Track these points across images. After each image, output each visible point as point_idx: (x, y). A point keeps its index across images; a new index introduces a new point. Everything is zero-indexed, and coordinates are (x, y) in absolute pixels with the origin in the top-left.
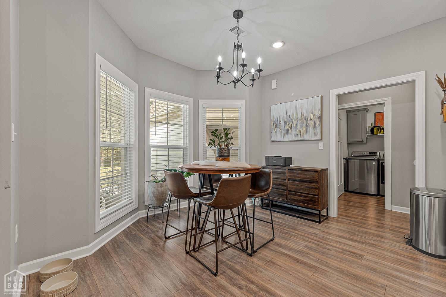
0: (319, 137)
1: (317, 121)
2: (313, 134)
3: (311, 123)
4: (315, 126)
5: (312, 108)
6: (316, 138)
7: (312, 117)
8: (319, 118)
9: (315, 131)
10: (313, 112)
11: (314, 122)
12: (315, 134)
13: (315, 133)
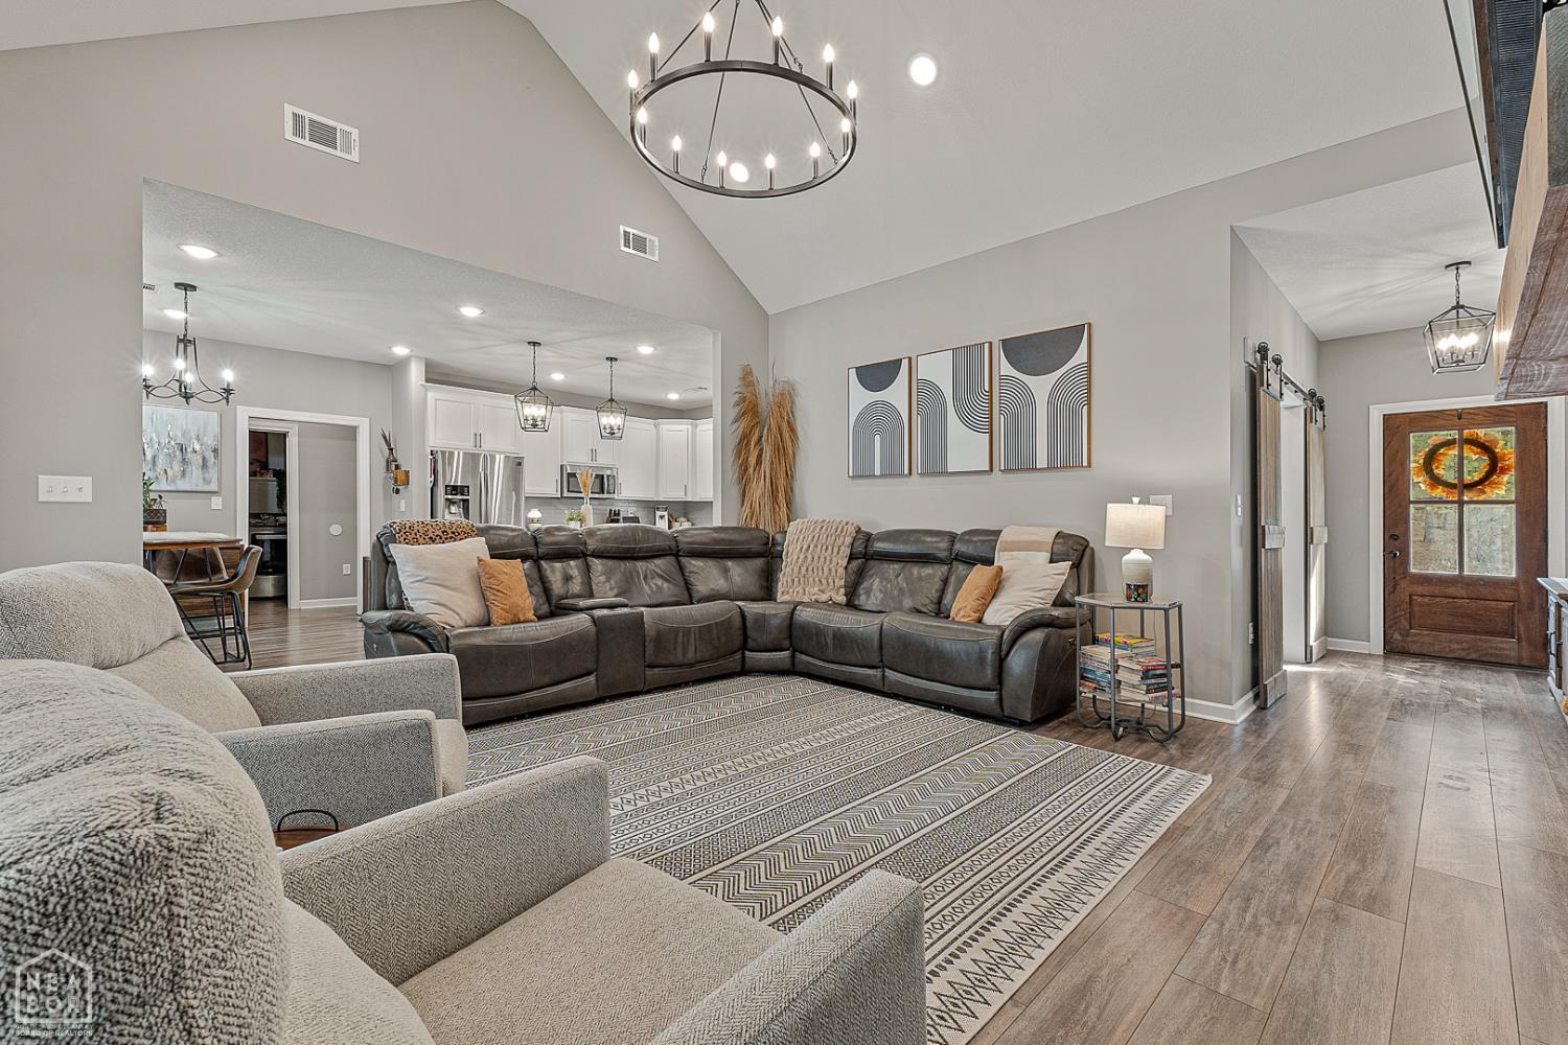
0: (213, 487)
1: (210, 456)
2: (201, 481)
3: (196, 460)
4: (204, 465)
5: (198, 430)
6: (207, 488)
7: (197, 447)
8: (215, 451)
9: (207, 475)
10: (201, 437)
11: (204, 458)
12: (207, 481)
13: (204, 479)
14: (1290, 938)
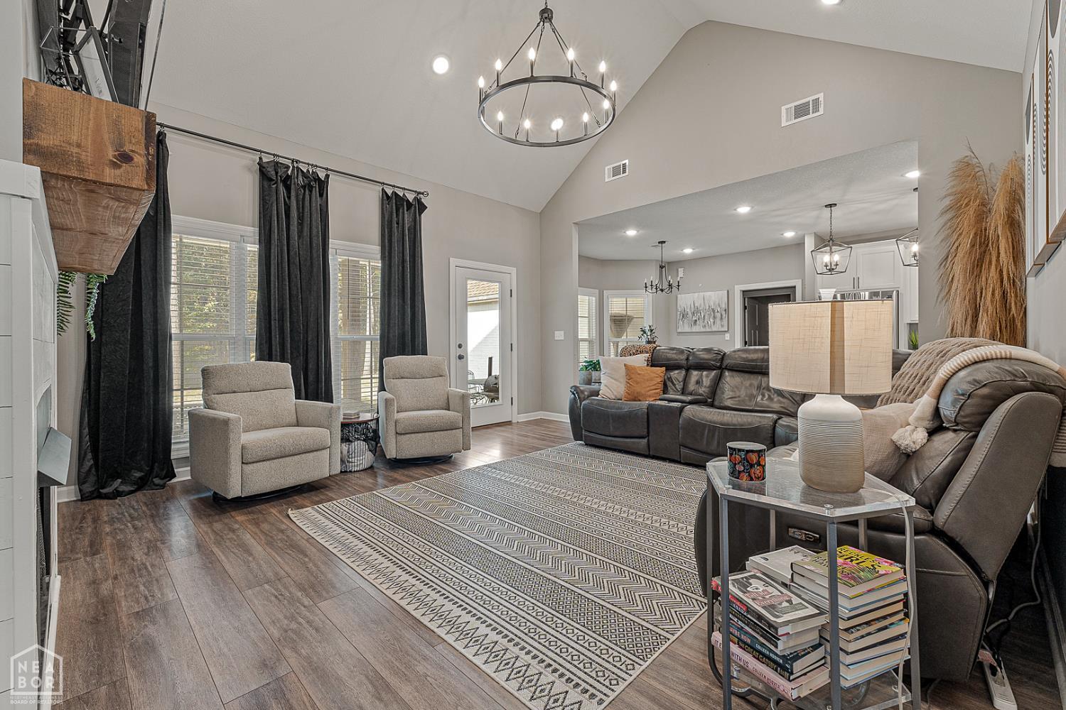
0: (725, 329)
3: (718, 315)
4: (722, 319)
5: (719, 301)
7: (719, 309)
8: (725, 311)
9: (723, 323)
10: (720, 304)
11: (721, 314)
13: (721, 325)
14: (271, 628)
